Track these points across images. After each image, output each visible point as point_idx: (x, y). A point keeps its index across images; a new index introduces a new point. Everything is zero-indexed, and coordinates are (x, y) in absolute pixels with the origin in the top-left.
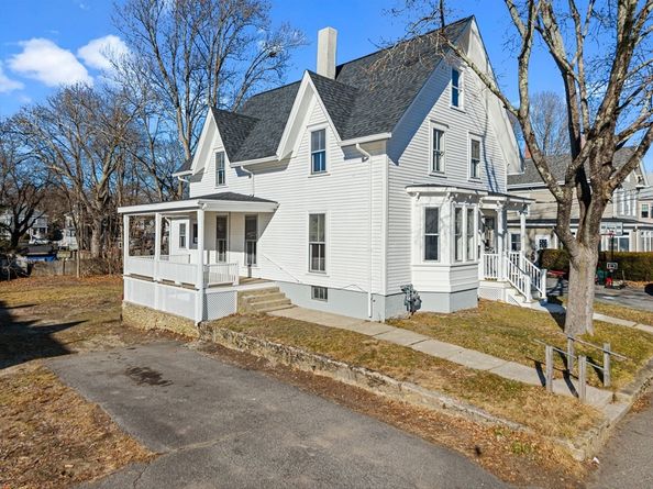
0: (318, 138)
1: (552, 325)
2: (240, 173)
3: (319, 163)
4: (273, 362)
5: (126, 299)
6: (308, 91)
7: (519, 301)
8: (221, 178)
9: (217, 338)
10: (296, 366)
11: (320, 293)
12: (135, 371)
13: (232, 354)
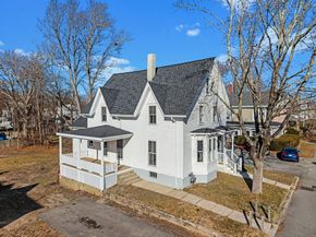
0: (152, 109)
1: (246, 188)
2: (114, 118)
3: (153, 120)
4: (140, 212)
5: (61, 174)
6: (148, 90)
7: (232, 172)
8: (104, 119)
9: (112, 197)
10: (152, 214)
11: (153, 175)
12: (83, 219)
13: (121, 207)
